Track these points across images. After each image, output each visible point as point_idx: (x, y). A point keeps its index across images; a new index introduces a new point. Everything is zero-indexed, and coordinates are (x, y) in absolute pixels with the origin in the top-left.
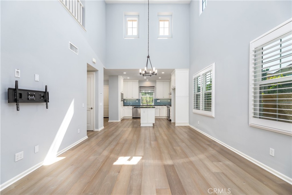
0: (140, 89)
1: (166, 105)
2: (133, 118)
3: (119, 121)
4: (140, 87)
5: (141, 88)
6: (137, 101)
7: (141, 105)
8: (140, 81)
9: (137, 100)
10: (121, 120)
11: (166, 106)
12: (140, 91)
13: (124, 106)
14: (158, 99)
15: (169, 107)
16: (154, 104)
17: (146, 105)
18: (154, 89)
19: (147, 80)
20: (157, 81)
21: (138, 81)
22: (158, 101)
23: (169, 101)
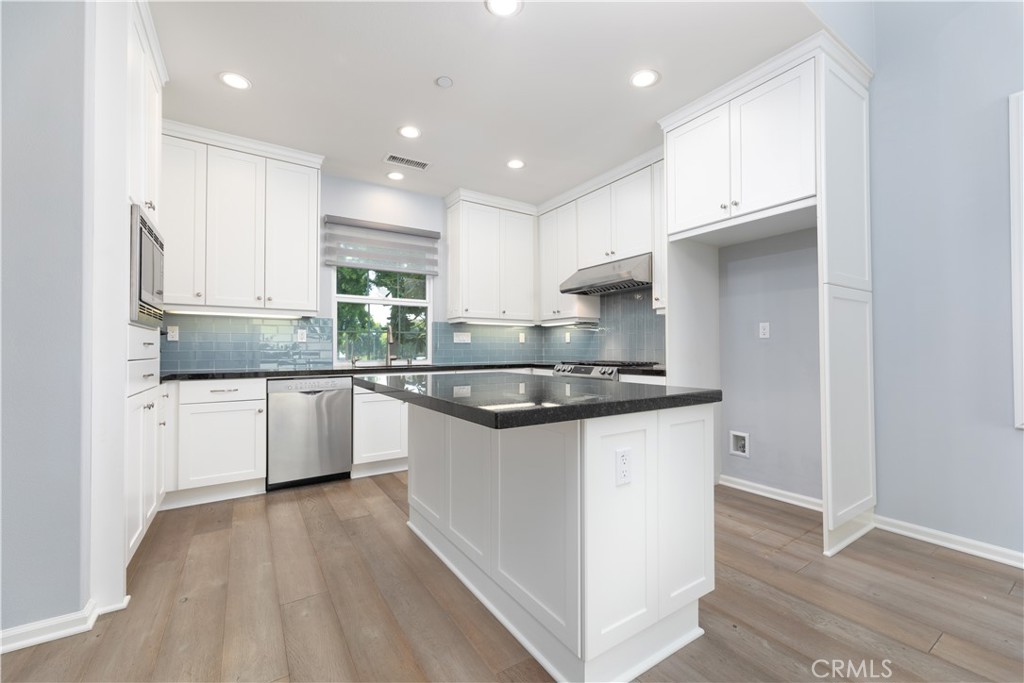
0: (326, 238)
4: (331, 221)
5: (340, 231)
6: (302, 336)
7: (338, 364)
9: (305, 320)
12: (329, 249)
14: (460, 326)
16: (435, 361)
18: (434, 251)
19: (396, 176)
20: (464, 194)
21: (321, 162)
22: (462, 338)
23: (522, 338)
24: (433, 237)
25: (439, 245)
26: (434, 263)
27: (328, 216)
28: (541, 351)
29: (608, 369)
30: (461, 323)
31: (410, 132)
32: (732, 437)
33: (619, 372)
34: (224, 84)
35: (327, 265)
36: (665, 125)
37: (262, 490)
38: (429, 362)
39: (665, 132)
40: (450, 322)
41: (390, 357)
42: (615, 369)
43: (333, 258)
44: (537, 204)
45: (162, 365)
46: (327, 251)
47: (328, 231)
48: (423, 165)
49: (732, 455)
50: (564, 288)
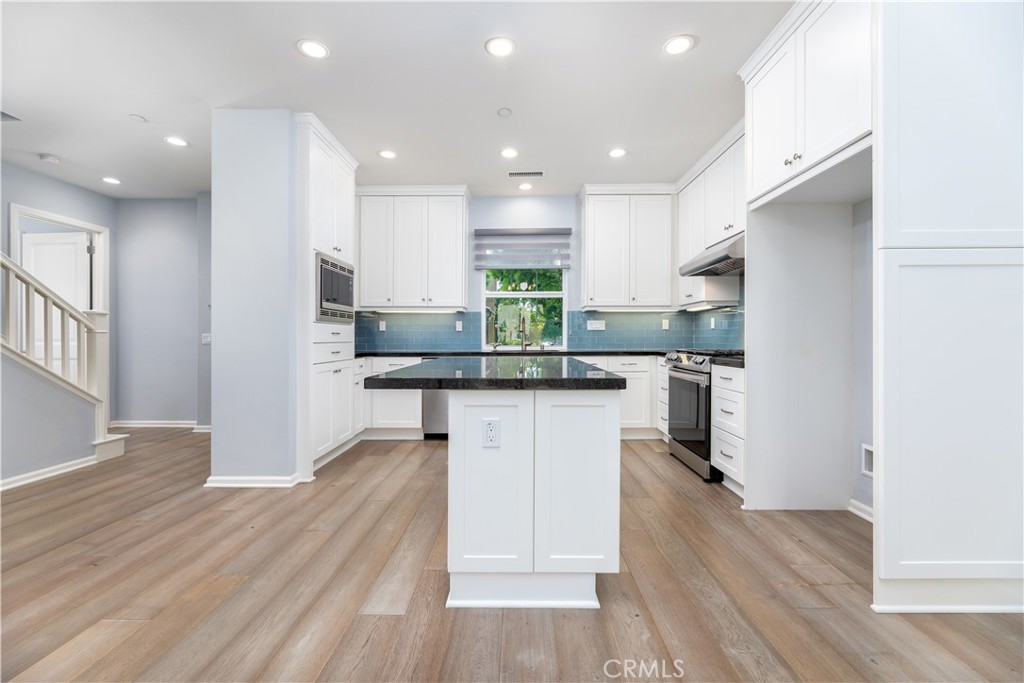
0: (478, 247)
1: (663, 354)
2: (428, 437)
3: (304, 474)
4: (479, 234)
5: (486, 241)
6: (459, 326)
7: (486, 348)
8: (478, 199)
9: (460, 314)
10: (316, 474)
11: (662, 360)
12: (477, 262)
13: (358, 355)
14: (592, 314)
15: (705, 368)
16: (569, 347)
17: (519, 348)
18: (567, 246)
19: (526, 186)
20: (589, 189)
21: (464, 189)
22: (593, 325)
23: (665, 325)
24: (566, 233)
25: (572, 240)
26: (567, 257)
27: (476, 230)
28: (691, 339)
29: (700, 359)
30: (595, 311)
31: (509, 153)
32: (863, 452)
33: (712, 362)
34: (382, 157)
35: (478, 269)
36: (743, 73)
37: (422, 437)
38: (564, 348)
39: (746, 82)
40: (584, 310)
41: (525, 343)
42: (707, 358)
43: (483, 263)
44: (674, 181)
45: (356, 347)
46: (478, 258)
47: (479, 242)
48: (541, 173)
49: (864, 475)
50: (684, 271)
